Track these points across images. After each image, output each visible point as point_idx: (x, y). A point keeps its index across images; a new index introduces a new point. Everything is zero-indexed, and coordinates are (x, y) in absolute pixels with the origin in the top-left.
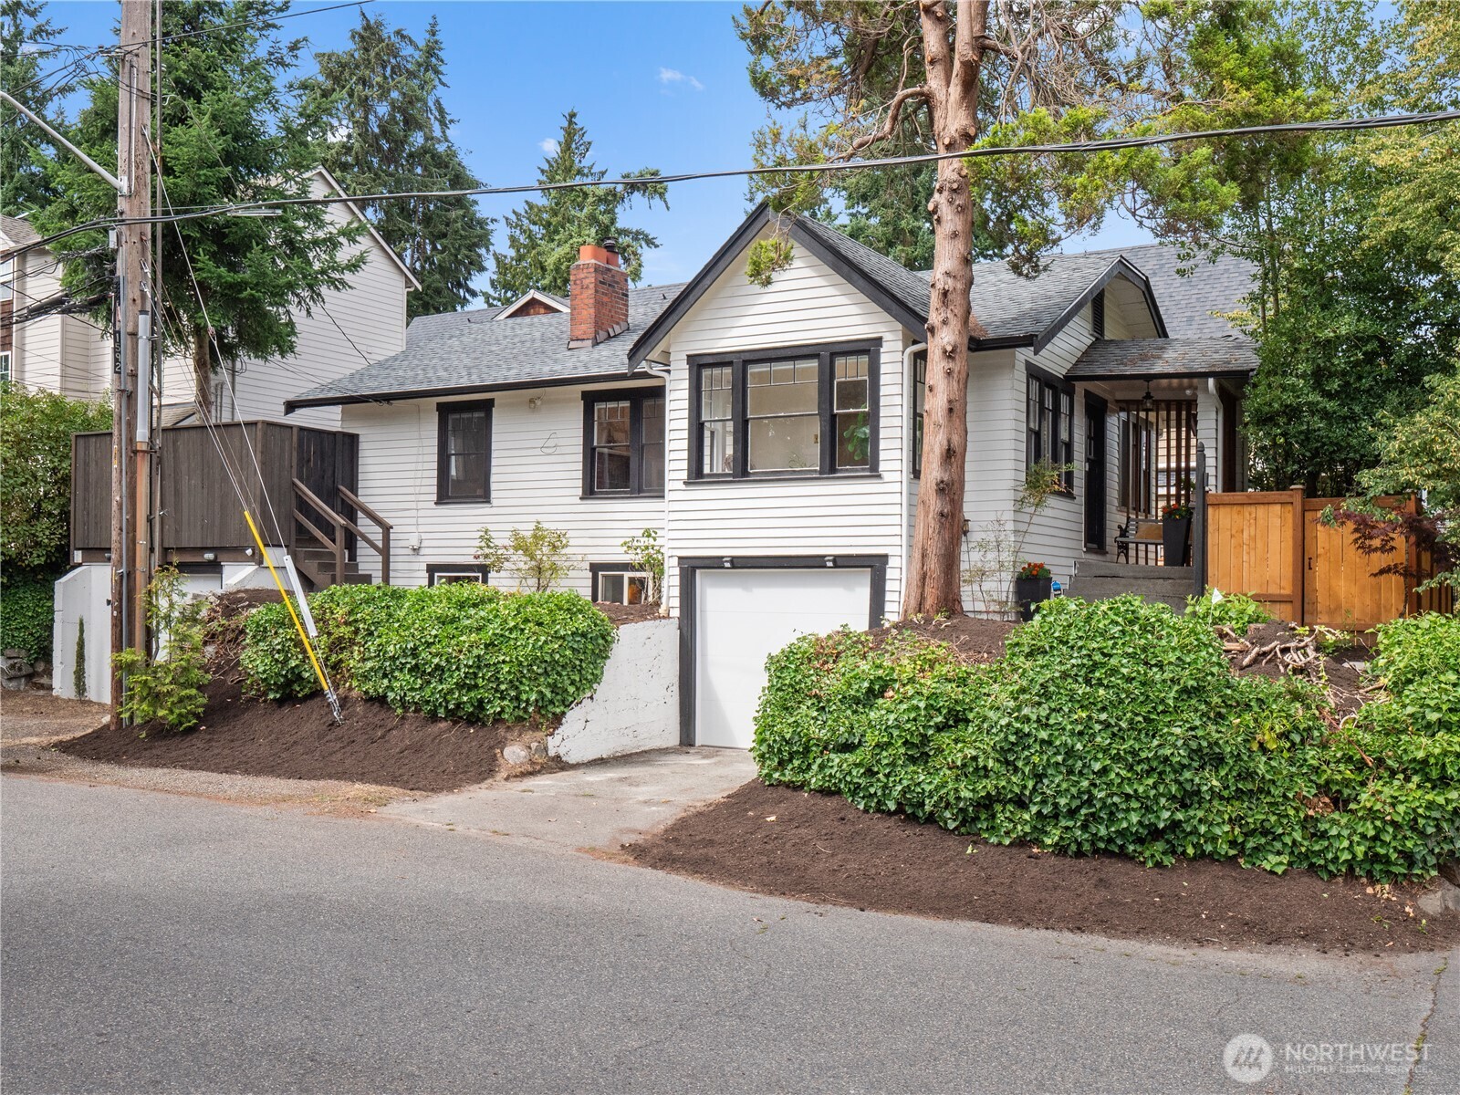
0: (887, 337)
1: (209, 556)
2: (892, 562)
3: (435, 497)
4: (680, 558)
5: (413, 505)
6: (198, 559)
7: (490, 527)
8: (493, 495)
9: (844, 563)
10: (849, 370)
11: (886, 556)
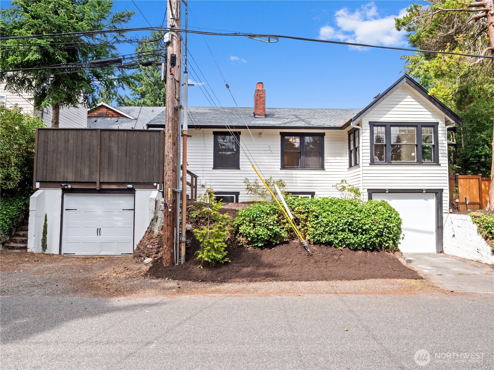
0: (440, 122)
1: (130, 186)
2: (444, 191)
3: (212, 166)
4: (368, 189)
5: (202, 169)
6: (125, 187)
7: (248, 178)
8: (240, 166)
9: (429, 191)
10: (426, 132)
11: (442, 190)
